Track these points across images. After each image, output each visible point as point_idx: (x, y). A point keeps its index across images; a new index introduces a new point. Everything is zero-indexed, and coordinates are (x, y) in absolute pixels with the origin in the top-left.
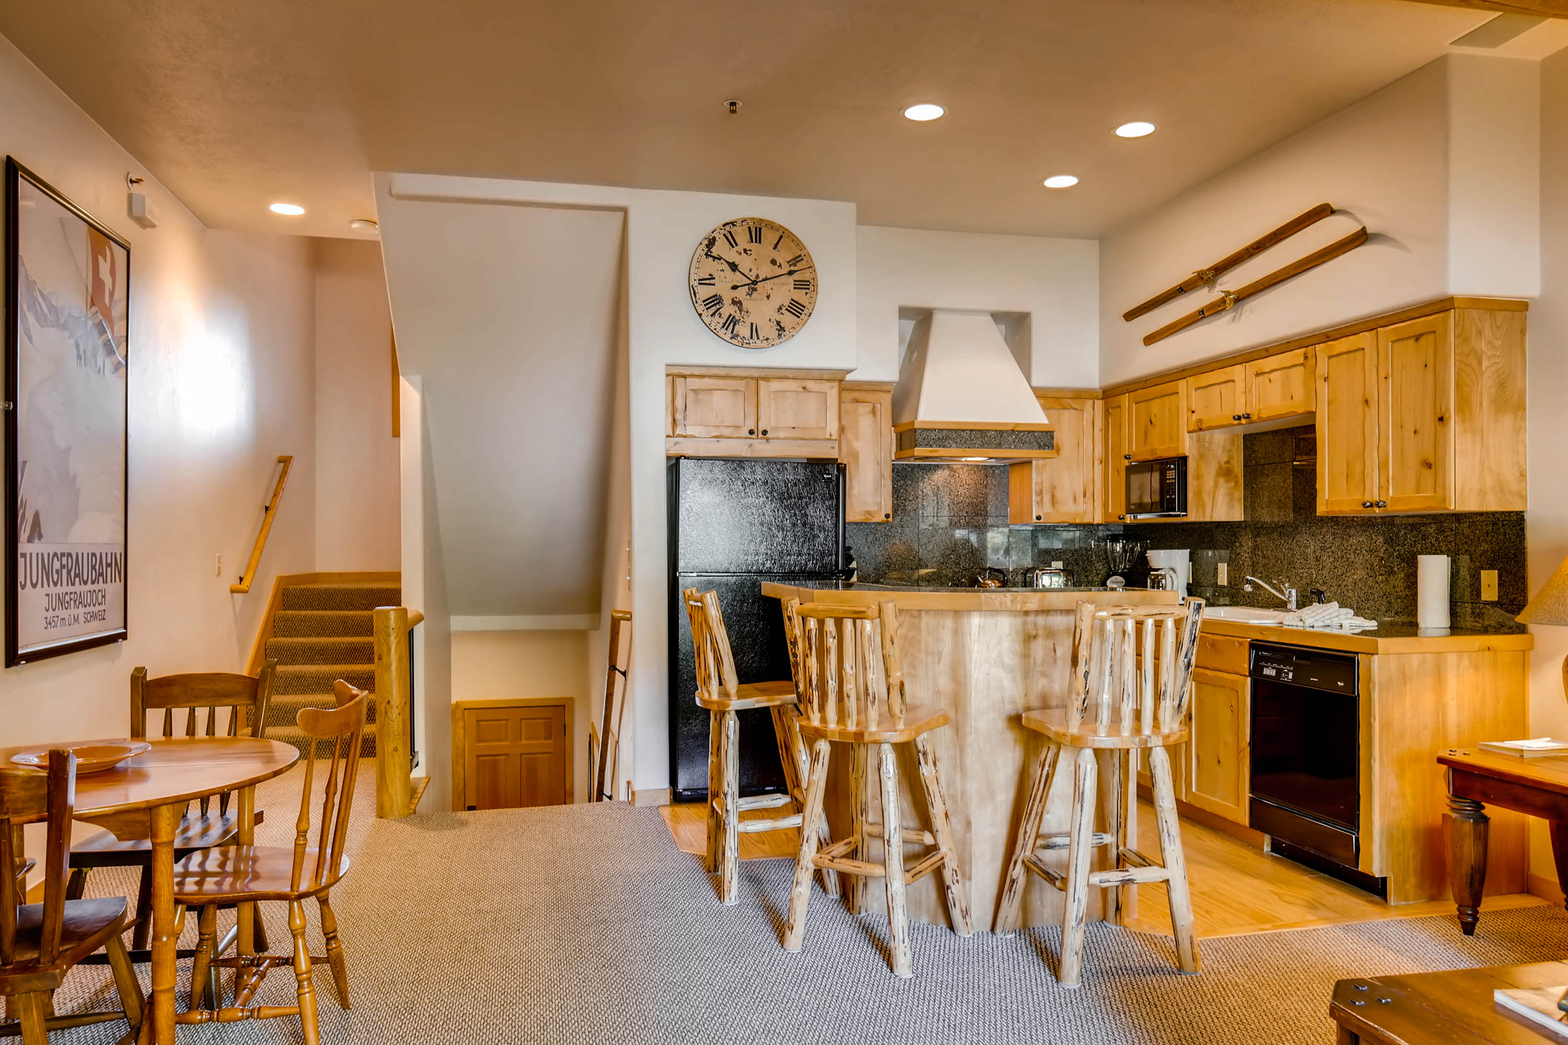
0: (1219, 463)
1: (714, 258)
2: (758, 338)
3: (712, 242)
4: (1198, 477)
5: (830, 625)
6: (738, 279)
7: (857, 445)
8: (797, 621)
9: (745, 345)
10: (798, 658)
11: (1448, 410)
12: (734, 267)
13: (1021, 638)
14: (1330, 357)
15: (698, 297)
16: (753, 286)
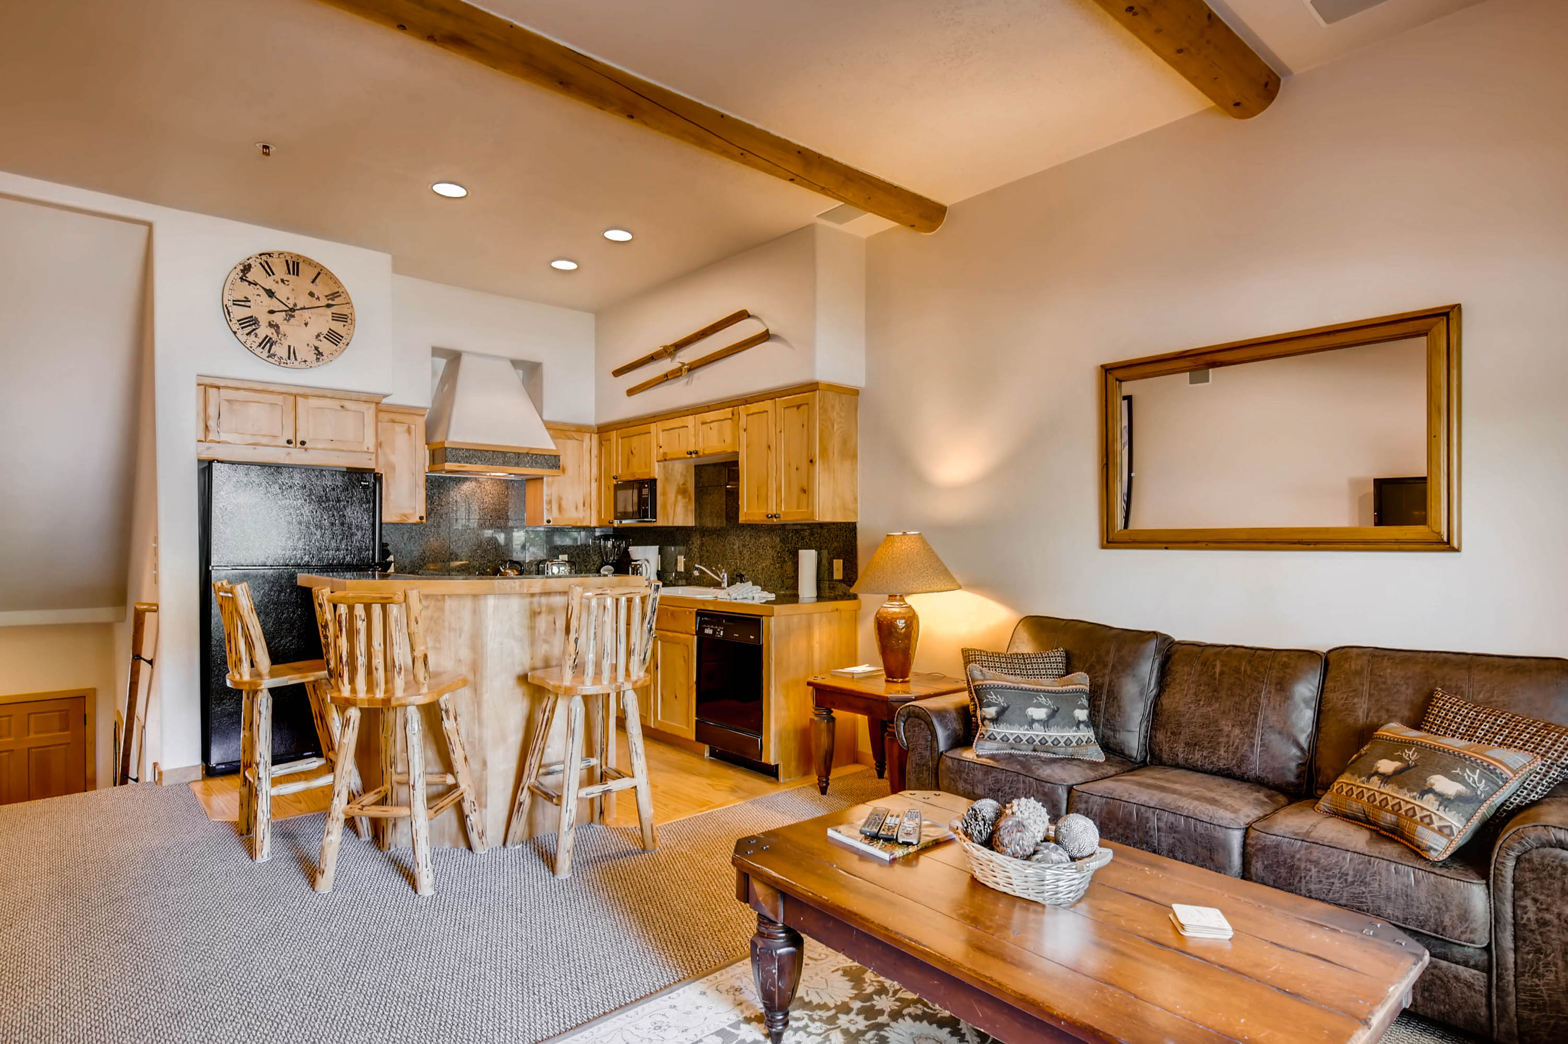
0: (678, 485)
1: (250, 283)
2: (296, 359)
3: (247, 268)
4: (664, 494)
5: (359, 610)
6: (274, 304)
7: (393, 459)
8: (328, 608)
9: (282, 364)
10: (329, 640)
11: (815, 455)
12: (270, 293)
13: (528, 615)
14: (748, 415)
15: (232, 316)
16: (291, 312)
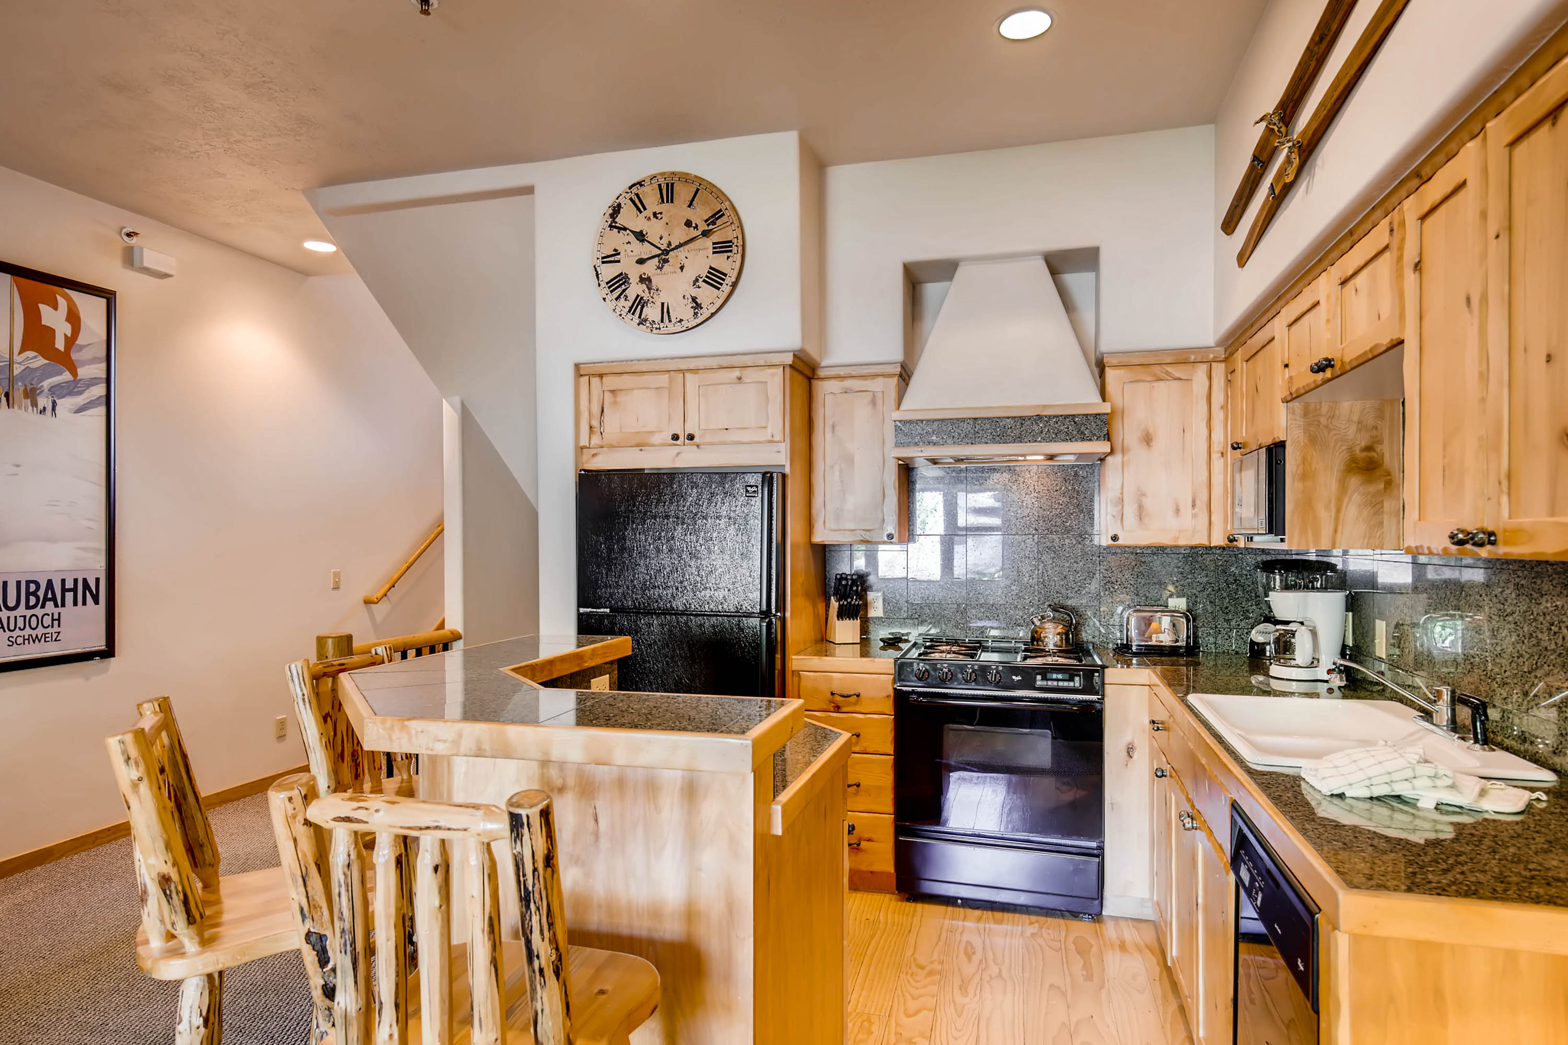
0: (1350, 450)
1: (619, 229)
2: (670, 321)
6: (646, 250)
9: (654, 331)
12: (641, 236)
14: (1422, 218)
15: (602, 279)
16: (663, 256)
